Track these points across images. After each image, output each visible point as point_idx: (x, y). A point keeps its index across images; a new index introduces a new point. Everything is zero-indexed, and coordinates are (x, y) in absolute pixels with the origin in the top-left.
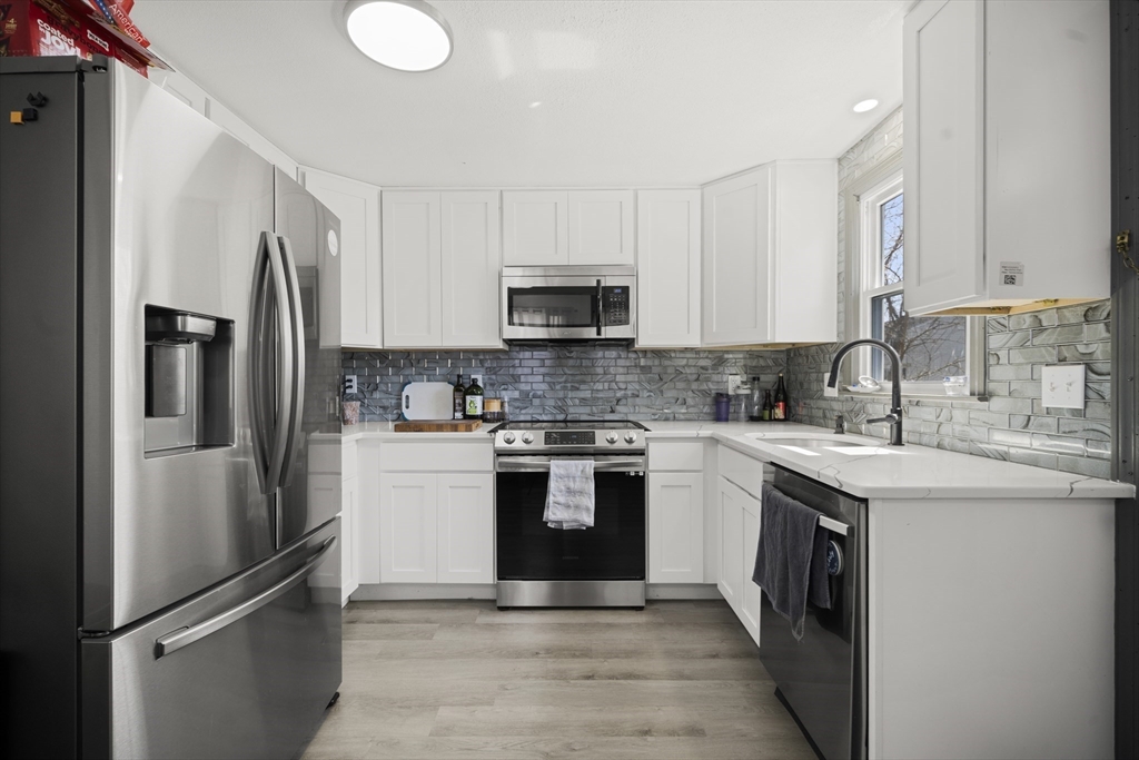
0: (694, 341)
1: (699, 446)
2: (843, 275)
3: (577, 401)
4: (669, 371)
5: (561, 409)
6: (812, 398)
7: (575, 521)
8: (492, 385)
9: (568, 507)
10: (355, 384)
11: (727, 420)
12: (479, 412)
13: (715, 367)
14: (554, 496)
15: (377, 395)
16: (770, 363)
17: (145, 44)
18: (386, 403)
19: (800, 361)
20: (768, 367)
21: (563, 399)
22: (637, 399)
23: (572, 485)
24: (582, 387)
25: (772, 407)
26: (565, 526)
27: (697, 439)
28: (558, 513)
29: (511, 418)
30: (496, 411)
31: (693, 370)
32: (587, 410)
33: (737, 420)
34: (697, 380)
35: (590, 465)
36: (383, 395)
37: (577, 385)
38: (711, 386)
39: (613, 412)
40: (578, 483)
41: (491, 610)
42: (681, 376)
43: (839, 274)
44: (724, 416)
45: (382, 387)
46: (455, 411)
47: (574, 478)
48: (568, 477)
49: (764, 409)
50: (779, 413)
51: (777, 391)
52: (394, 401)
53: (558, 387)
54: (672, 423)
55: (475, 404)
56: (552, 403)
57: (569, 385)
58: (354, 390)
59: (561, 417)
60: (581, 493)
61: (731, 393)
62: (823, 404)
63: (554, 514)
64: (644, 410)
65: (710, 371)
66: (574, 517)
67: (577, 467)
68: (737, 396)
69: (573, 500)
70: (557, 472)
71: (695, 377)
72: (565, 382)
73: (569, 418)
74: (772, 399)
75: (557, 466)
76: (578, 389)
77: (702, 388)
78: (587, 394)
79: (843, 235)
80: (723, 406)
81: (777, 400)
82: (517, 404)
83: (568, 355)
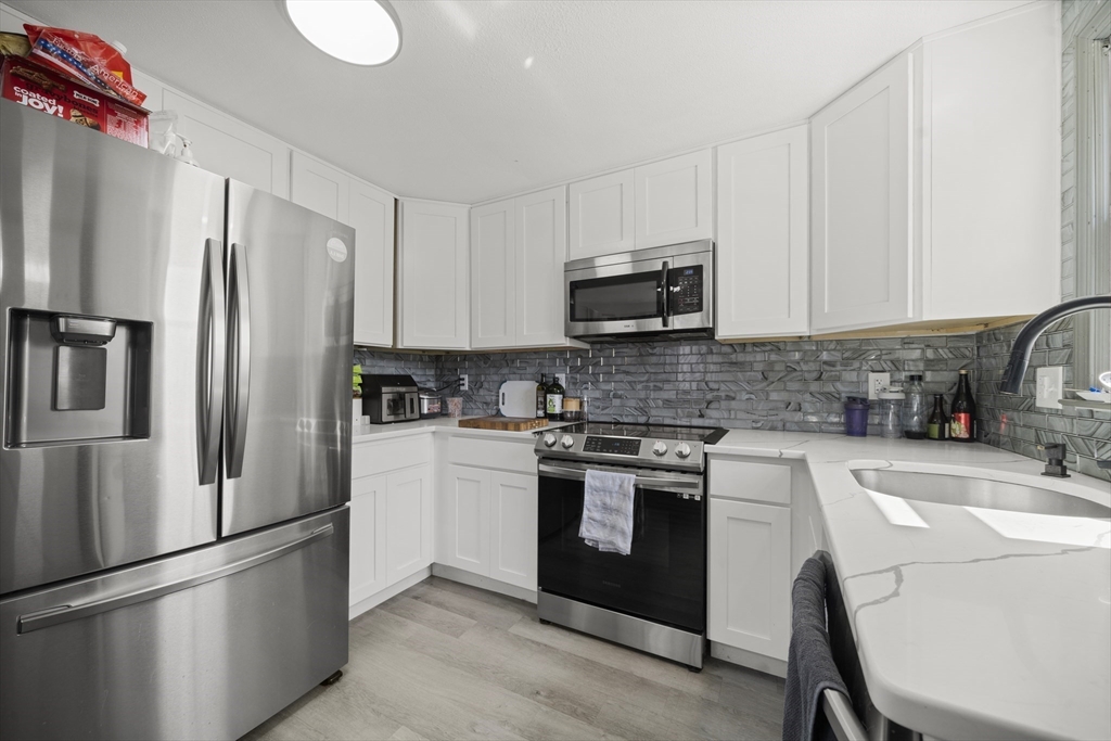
0: (799, 327)
1: (785, 470)
2: (1071, 195)
3: (660, 403)
4: (777, 367)
5: (643, 411)
6: (1016, 409)
7: (611, 543)
8: (575, 384)
9: (605, 525)
10: (466, 382)
11: (863, 434)
12: (557, 410)
13: (846, 362)
14: (589, 510)
15: (482, 392)
16: (944, 353)
17: (142, 97)
18: (488, 399)
19: (998, 349)
20: (940, 360)
21: (645, 400)
22: (733, 403)
23: (608, 500)
24: (666, 386)
25: (945, 420)
26: (601, 547)
27: (779, 460)
28: (593, 531)
29: (591, 418)
30: (574, 410)
31: (813, 366)
32: (671, 413)
33: (881, 434)
34: (819, 379)
35: (629, 480)
36: (486, 393)
37: (658, 384)
38: (839, 386)
39: (701, 416)
40: (614, 500)
41: (533, 620)
42: (794, 374)
43: (1064, 194)
44: (857, 428)
45: (486, 385)
46: (538, 409)
47: (611, 492)
48: (604, 491)
49: (931, 421)
50: (959, 428)
51: (957, 397)
52: (494, 398)
53: (639, 387)
54: (779, 435)
55: (556, 403)
56: (632, 403)
57: (651, 384)
58: (466, 388)
59: (642, 420)
60: (618, 511)
61: (872, 396)
62: (1034, 419)
63: (588, 531)
64: (741, 415)
65: (839, 368)
66: (610, 538)
67: (614, 480)
68: (883, 403)
69: (609, 519)
70: (592, 484)
71: (815, 375)
72: (647, 381)
73: (651, 421)
74: (947, 408)
75: (593, 477)
76: (661, 389)
77: (826, 389)
78: (672, 395)
79: (1071, 123)
80: (857, 416)
81: (955, 409)
82: (597, 404)
83: (650, 351)
